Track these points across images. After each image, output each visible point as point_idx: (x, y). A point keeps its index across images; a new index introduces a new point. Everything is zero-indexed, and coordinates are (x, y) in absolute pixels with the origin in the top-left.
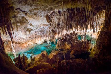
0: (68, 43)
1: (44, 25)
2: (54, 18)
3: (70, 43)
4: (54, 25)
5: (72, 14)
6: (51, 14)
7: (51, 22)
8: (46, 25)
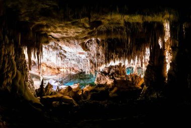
0: (110, 78)
1: (80, 53)
2: (92, 47)
3: (113, 78)
4: (93, 55)
5: (112, 45)
6: (88, 42)
7: (89, 50)
8: (82, 53)
